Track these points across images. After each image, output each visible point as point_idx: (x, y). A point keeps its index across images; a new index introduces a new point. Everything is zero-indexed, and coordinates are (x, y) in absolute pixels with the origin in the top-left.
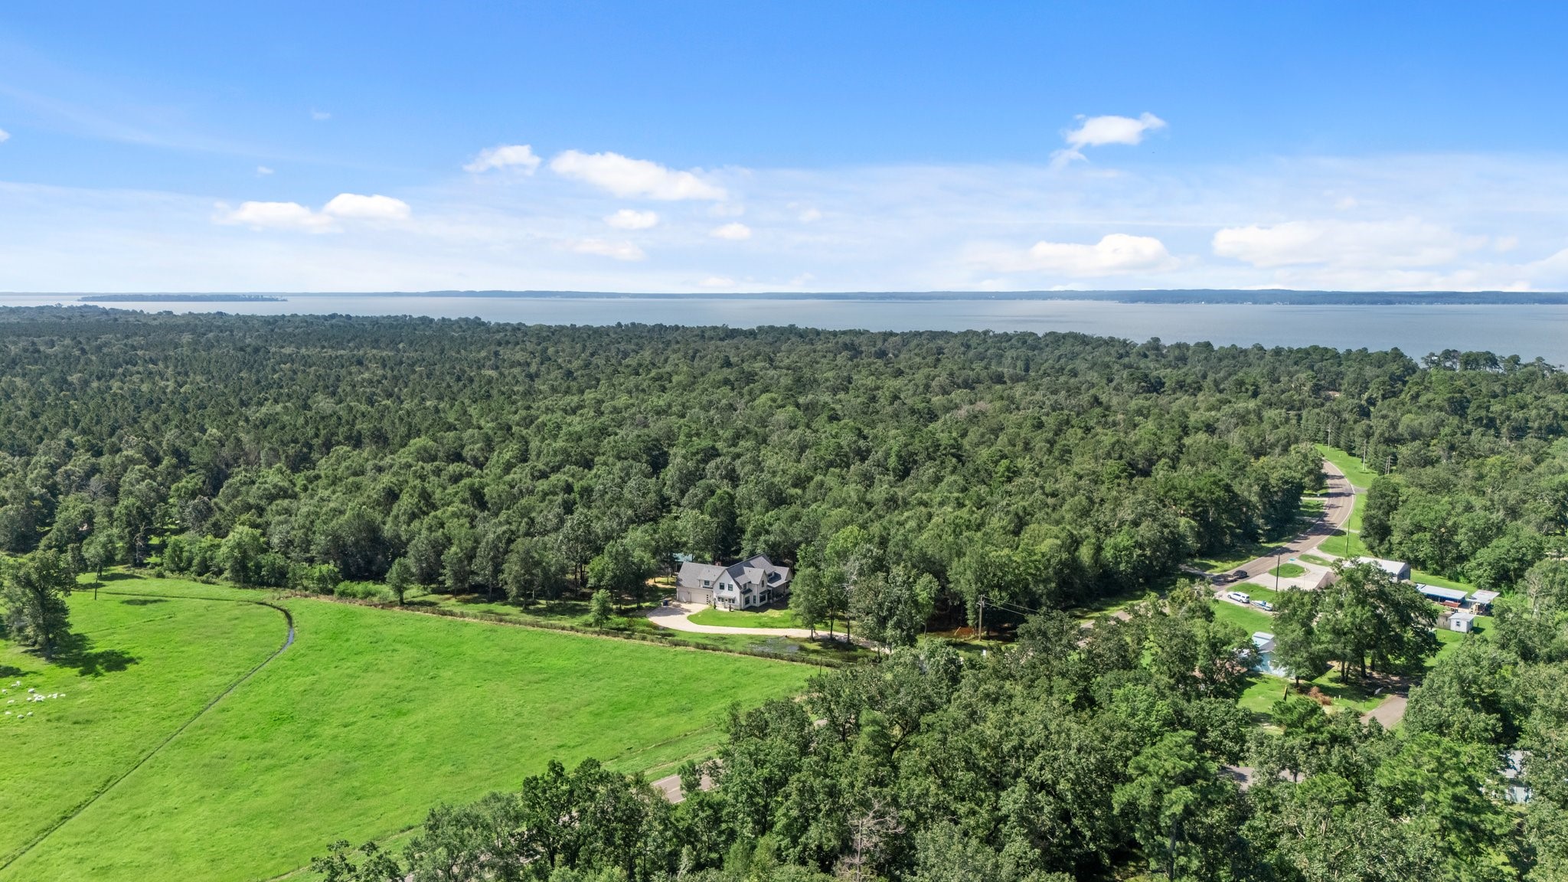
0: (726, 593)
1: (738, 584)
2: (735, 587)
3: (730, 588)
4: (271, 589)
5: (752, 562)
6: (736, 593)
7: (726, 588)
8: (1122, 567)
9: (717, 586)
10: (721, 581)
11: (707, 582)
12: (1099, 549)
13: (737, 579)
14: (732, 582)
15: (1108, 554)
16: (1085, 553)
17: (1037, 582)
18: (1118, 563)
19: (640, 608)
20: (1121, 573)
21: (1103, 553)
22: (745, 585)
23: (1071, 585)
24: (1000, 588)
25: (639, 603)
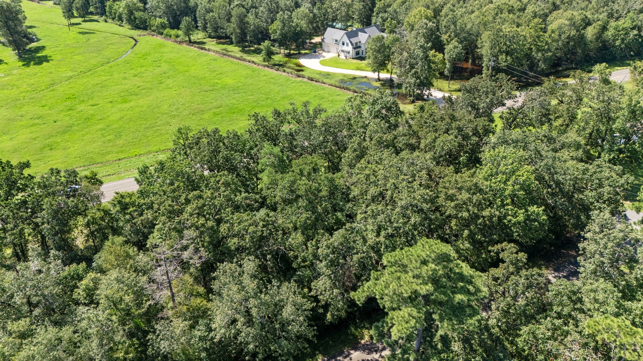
0: (345, 48)
1: (351, 42)
2: (350, 44)
3: (347, 45)
4: (141, 30)
5: (366, 30)
6: (350, 48)
7: (345, 44)
8: (618, 43)
9: (341, 43)
10: (343, 40)
11: (336, 41)
12: (604, 28)
13: (351, 40)
14: (348, 42)
15: (610, 33)
16: (590, 32)
17: (538, 50)
18: (614, 40)
19: (299, 53)
20: (616, 47)
21: (606, 33)
22: (356, 43)
23: (574, 54)
24: (507, 53)
25: (299, 50)
